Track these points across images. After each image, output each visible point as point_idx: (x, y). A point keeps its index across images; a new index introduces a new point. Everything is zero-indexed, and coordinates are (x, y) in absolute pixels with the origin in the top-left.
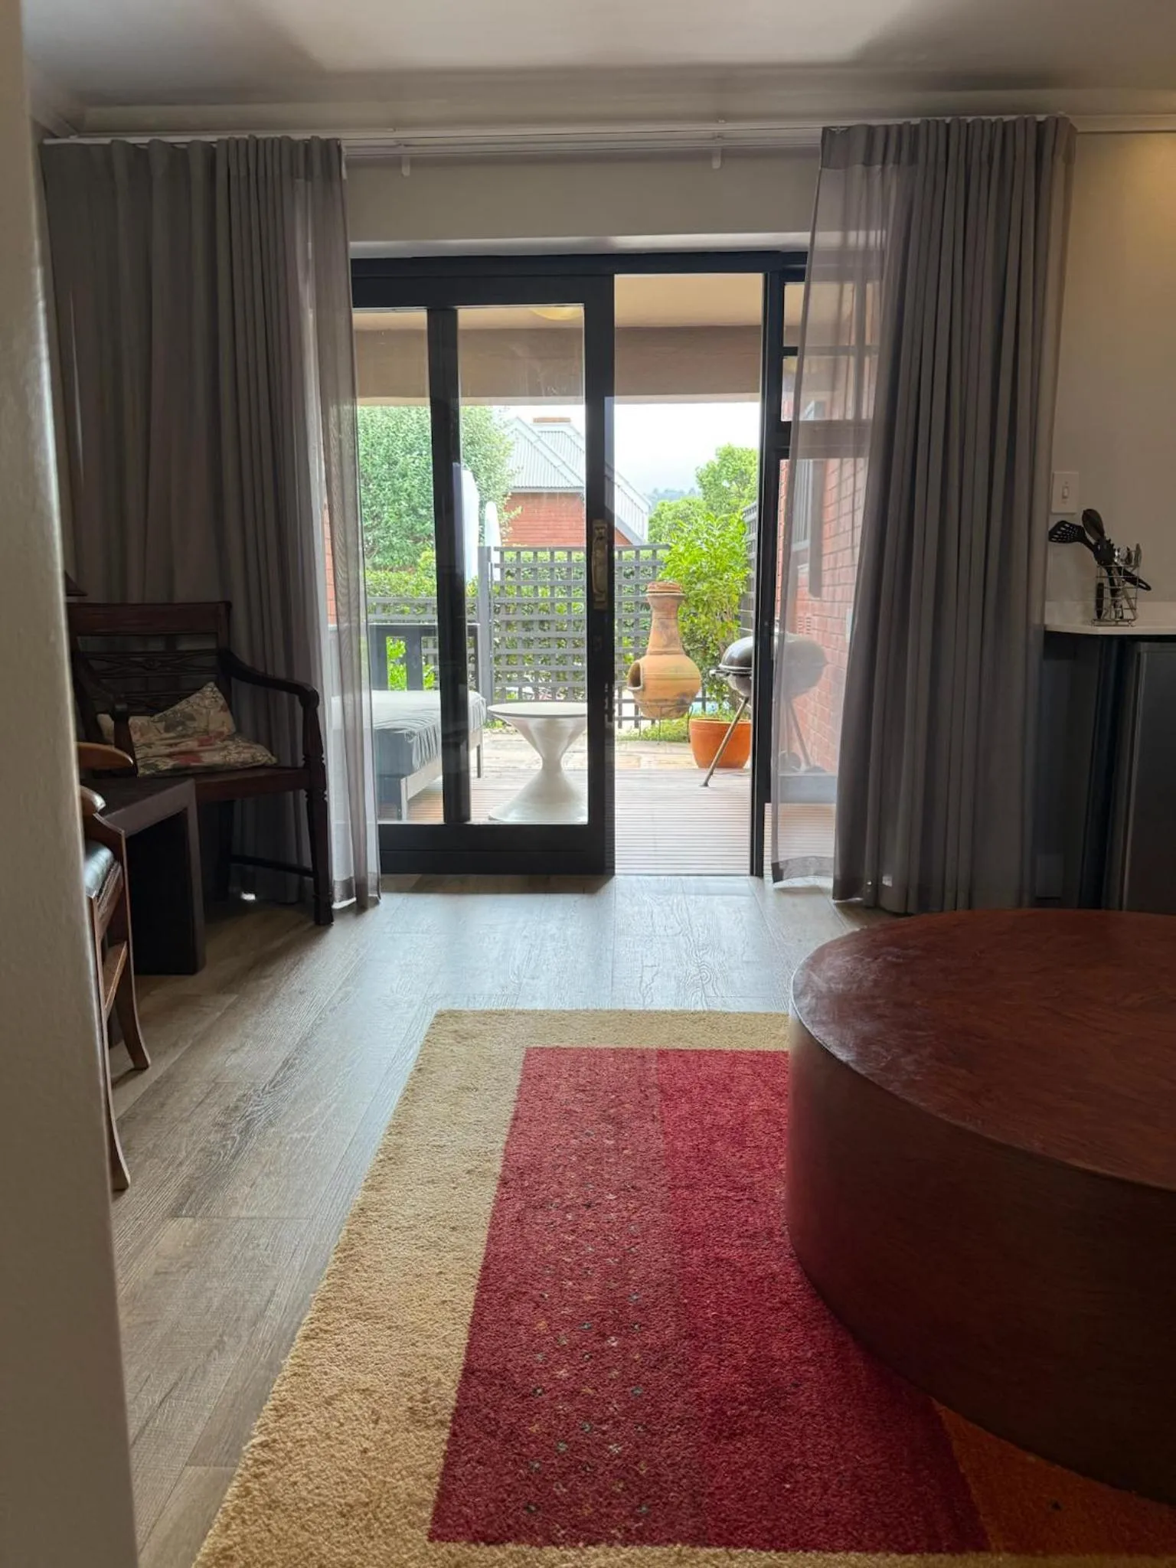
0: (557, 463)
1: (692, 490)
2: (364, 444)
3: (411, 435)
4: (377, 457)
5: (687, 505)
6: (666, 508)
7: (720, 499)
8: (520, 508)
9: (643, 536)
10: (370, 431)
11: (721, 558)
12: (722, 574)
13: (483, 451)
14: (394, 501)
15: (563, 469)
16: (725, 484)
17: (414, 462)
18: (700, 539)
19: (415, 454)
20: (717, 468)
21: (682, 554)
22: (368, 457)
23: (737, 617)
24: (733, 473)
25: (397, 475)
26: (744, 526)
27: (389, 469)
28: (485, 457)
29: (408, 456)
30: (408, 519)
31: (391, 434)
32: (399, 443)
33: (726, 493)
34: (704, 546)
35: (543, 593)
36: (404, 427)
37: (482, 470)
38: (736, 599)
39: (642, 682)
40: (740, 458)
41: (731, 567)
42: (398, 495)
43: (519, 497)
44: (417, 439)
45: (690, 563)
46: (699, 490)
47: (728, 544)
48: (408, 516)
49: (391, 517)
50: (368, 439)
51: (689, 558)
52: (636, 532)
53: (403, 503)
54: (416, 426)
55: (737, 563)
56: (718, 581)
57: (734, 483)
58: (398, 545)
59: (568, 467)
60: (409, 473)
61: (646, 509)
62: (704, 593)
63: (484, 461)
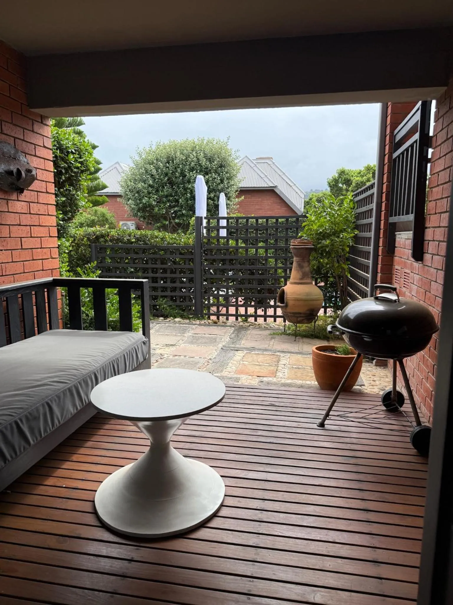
0: (262, 176)
1: (326, 189)
2: (172, 168)
3: (193, 163)
4: (177, 174)
5: (323, 195)
6: (314, 196)
7: (338, 192)
8: (244, 196)
9: (301, 208)
10: (175, 162)
11: (338, 224)
12: (339, 234)
13: (226, 170)
14: (185, 194)
15: (265, 179)
16: (340, 185)
17: (193, 176)
18: (325, 212)
19: (194, 172)
20: (337, 179)
21: (314, 221)
22: (173, 174)
23: (348, 259)
24: (344, 180)
25: (186, 182)
26: (354, 203)
27: (182, 179)
28: (227, 173)
29: (191, 173)
30: (190, 202)
31: (184, 163)
32: (187, 167)
33: (341, 189)
34: (328, 216)
35: (232, 243)
36: (190, 159)
37: (225, 179)
38: (348, 249)
39: (285, 302)
40: (347, 174)
41: (344, 229)
42: (187, 191)
43: (244, 192)
44: (195, 165)
45: (319, 226)
46: (329, 189)
47: (343, 215)
48: (191, 200)
49: (183, 201)
50: (174, 166)
51: (318, 224)
52: (298, 207)
53: (188, 194)
54: (195, 159)
55: (348, 227)
56: (336, 239)
57: (344, 185)
58: (186, 214)
59: (268, 178)
60: (191, 181)
61: (303, 196)
62: (327, 246)
63: (226, 175)
